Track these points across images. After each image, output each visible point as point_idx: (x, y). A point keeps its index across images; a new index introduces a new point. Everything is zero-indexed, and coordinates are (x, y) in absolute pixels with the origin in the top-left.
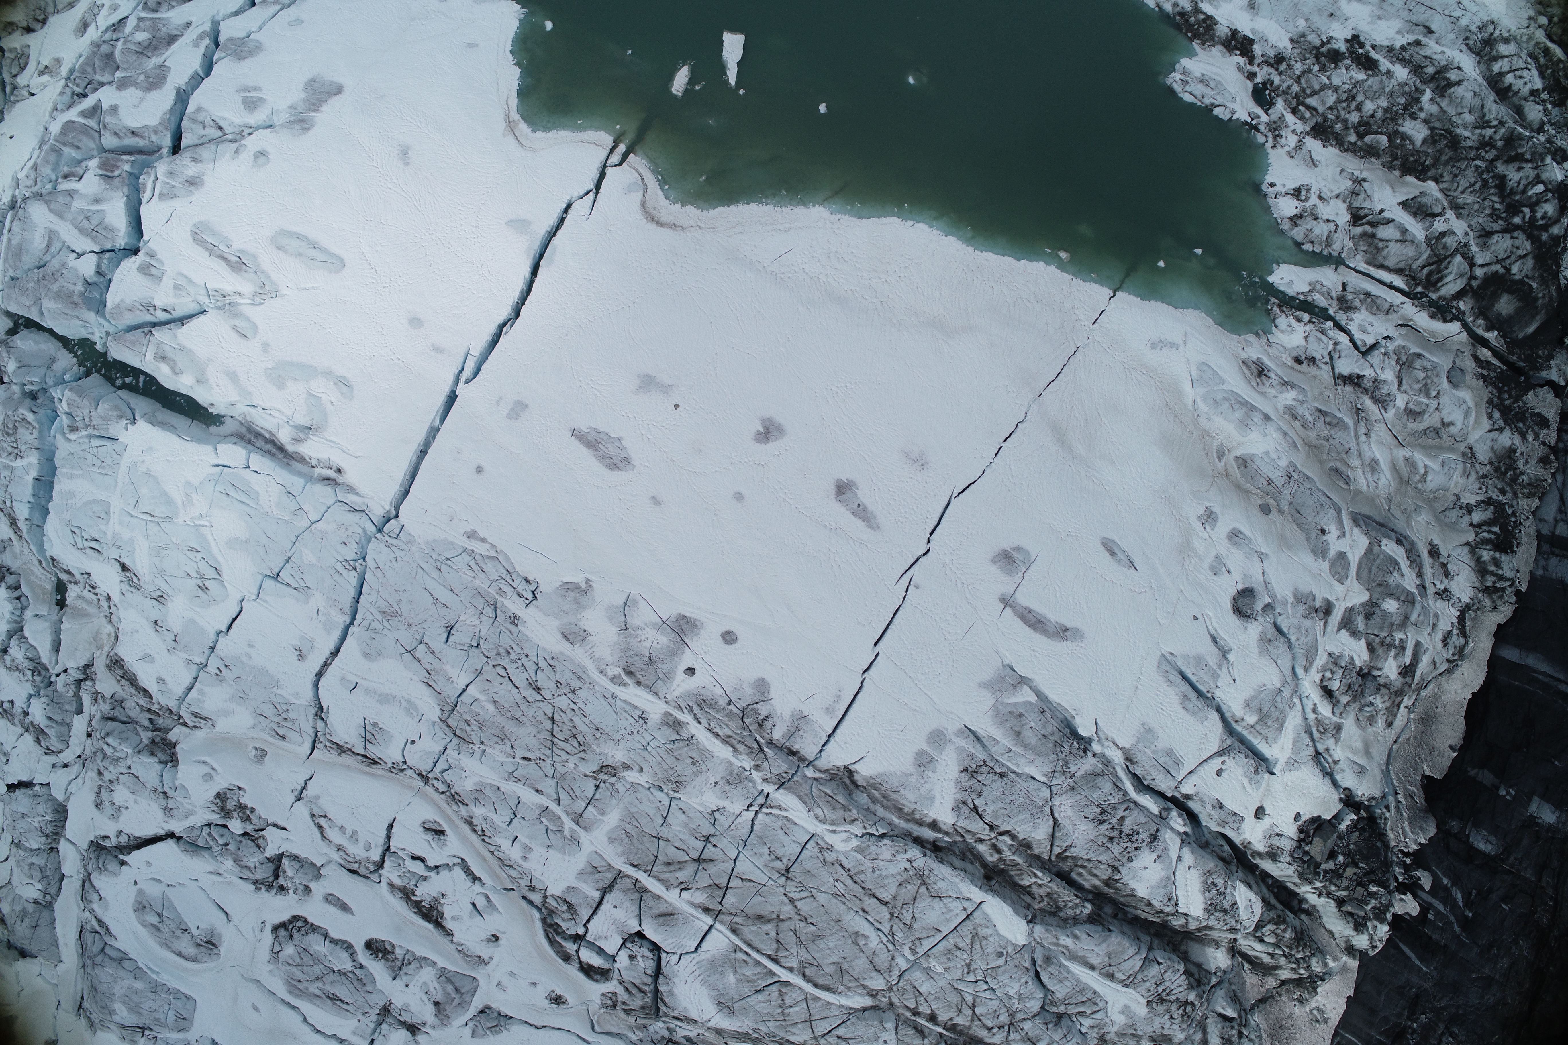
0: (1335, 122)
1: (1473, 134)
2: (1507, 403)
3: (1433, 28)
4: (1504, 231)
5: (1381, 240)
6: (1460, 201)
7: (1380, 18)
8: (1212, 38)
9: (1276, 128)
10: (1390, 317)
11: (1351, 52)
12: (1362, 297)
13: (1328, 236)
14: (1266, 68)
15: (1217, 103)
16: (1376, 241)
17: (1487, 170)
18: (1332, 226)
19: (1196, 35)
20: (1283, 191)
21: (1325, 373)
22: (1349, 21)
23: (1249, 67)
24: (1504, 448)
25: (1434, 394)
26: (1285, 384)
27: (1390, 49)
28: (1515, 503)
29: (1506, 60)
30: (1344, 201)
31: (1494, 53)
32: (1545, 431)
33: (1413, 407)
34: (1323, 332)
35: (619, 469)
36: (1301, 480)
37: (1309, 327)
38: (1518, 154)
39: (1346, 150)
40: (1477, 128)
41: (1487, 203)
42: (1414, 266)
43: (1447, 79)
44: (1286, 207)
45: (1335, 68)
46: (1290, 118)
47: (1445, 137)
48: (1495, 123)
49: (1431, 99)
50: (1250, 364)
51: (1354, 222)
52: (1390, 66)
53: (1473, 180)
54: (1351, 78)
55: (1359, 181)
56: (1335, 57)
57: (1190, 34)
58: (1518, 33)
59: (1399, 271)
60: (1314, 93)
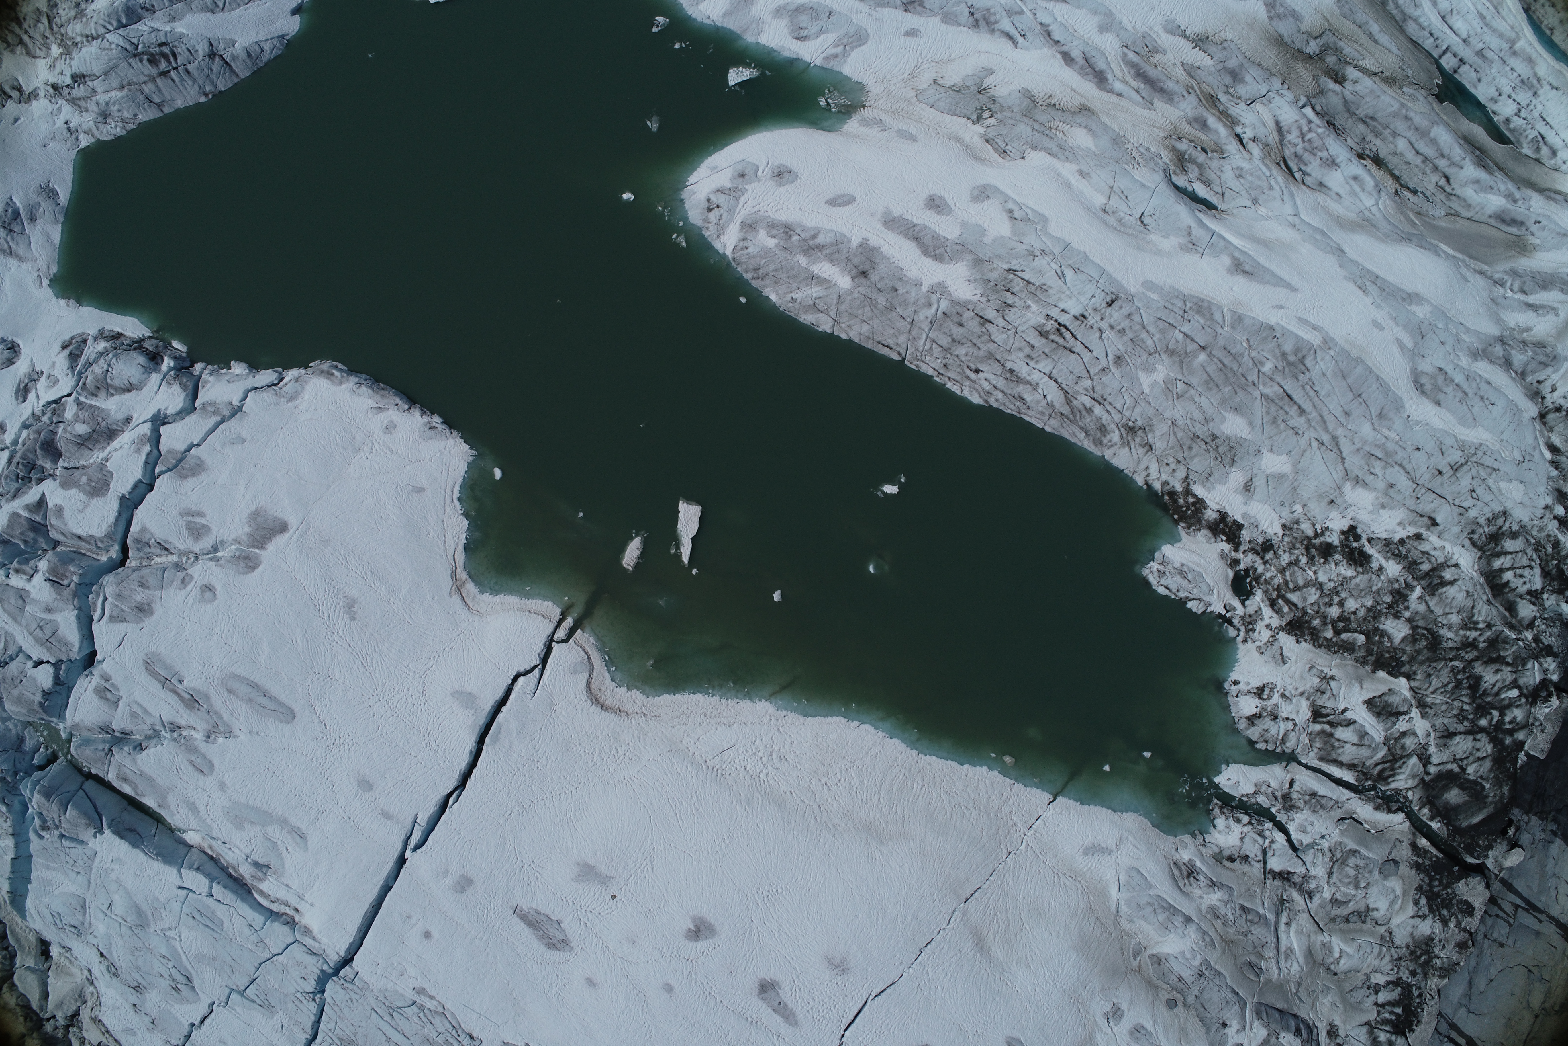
0: (1313, 618)
1: (1456, 634)
2: (1436, 890)
3: (1438, 520)
4: (1467, 733)
5: (1338, 740)
6: (1428, 700)
7: (1383, 506)
8: (1199, 521)
9: (1250, 622)
10: (1332, 813)
11: (1344, 545)
12: (1307, 798)
13: (1285, 735)
14: (1251, 556)
15: (1191, 596)
16: (1333, 740)
17: (1464, 670)
18: (1290, 725)
19: (1183, 518)
20: (1247, 688)
21: (1256, 869)
22: (1349, 510)
23: (1233, 554)
24: (1423, 935)
25: (1363, 885)
26: (1212, 884)
27: (1387, 543)
28: (1423, 984)
29: (1509, 557)
30: (1308, 699)
31: (1499, 549)
32: (1469, 919)
33: (1339, 898)
34: (1261, 834)
35: (557, 949)
36: (1212, 977)
37: (1246, 829)
38: (1500, 656)
39: (1320, 646)
40: (1462, 628)
41: (1457, 704)
42: (1368, 764)
43: (1441, 577)
44: (1247, 706)
45: (1324, 563)
46: (1267, 612)
47: (1427, 638)
48: (1481, 626)
49: (1420, 598)
50: (1181, 864)
51: (1314, 719)
52: (1383, 562)
53: (1446, 681)
54: (1338, 575)
55: (1326, 679)
56: (1327, 551)
57: (1176, 517)
58: (1529, 524)
59: (1351, 767)
60: (1297, 588)
